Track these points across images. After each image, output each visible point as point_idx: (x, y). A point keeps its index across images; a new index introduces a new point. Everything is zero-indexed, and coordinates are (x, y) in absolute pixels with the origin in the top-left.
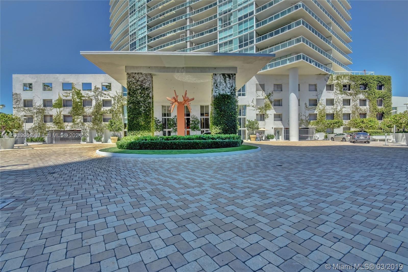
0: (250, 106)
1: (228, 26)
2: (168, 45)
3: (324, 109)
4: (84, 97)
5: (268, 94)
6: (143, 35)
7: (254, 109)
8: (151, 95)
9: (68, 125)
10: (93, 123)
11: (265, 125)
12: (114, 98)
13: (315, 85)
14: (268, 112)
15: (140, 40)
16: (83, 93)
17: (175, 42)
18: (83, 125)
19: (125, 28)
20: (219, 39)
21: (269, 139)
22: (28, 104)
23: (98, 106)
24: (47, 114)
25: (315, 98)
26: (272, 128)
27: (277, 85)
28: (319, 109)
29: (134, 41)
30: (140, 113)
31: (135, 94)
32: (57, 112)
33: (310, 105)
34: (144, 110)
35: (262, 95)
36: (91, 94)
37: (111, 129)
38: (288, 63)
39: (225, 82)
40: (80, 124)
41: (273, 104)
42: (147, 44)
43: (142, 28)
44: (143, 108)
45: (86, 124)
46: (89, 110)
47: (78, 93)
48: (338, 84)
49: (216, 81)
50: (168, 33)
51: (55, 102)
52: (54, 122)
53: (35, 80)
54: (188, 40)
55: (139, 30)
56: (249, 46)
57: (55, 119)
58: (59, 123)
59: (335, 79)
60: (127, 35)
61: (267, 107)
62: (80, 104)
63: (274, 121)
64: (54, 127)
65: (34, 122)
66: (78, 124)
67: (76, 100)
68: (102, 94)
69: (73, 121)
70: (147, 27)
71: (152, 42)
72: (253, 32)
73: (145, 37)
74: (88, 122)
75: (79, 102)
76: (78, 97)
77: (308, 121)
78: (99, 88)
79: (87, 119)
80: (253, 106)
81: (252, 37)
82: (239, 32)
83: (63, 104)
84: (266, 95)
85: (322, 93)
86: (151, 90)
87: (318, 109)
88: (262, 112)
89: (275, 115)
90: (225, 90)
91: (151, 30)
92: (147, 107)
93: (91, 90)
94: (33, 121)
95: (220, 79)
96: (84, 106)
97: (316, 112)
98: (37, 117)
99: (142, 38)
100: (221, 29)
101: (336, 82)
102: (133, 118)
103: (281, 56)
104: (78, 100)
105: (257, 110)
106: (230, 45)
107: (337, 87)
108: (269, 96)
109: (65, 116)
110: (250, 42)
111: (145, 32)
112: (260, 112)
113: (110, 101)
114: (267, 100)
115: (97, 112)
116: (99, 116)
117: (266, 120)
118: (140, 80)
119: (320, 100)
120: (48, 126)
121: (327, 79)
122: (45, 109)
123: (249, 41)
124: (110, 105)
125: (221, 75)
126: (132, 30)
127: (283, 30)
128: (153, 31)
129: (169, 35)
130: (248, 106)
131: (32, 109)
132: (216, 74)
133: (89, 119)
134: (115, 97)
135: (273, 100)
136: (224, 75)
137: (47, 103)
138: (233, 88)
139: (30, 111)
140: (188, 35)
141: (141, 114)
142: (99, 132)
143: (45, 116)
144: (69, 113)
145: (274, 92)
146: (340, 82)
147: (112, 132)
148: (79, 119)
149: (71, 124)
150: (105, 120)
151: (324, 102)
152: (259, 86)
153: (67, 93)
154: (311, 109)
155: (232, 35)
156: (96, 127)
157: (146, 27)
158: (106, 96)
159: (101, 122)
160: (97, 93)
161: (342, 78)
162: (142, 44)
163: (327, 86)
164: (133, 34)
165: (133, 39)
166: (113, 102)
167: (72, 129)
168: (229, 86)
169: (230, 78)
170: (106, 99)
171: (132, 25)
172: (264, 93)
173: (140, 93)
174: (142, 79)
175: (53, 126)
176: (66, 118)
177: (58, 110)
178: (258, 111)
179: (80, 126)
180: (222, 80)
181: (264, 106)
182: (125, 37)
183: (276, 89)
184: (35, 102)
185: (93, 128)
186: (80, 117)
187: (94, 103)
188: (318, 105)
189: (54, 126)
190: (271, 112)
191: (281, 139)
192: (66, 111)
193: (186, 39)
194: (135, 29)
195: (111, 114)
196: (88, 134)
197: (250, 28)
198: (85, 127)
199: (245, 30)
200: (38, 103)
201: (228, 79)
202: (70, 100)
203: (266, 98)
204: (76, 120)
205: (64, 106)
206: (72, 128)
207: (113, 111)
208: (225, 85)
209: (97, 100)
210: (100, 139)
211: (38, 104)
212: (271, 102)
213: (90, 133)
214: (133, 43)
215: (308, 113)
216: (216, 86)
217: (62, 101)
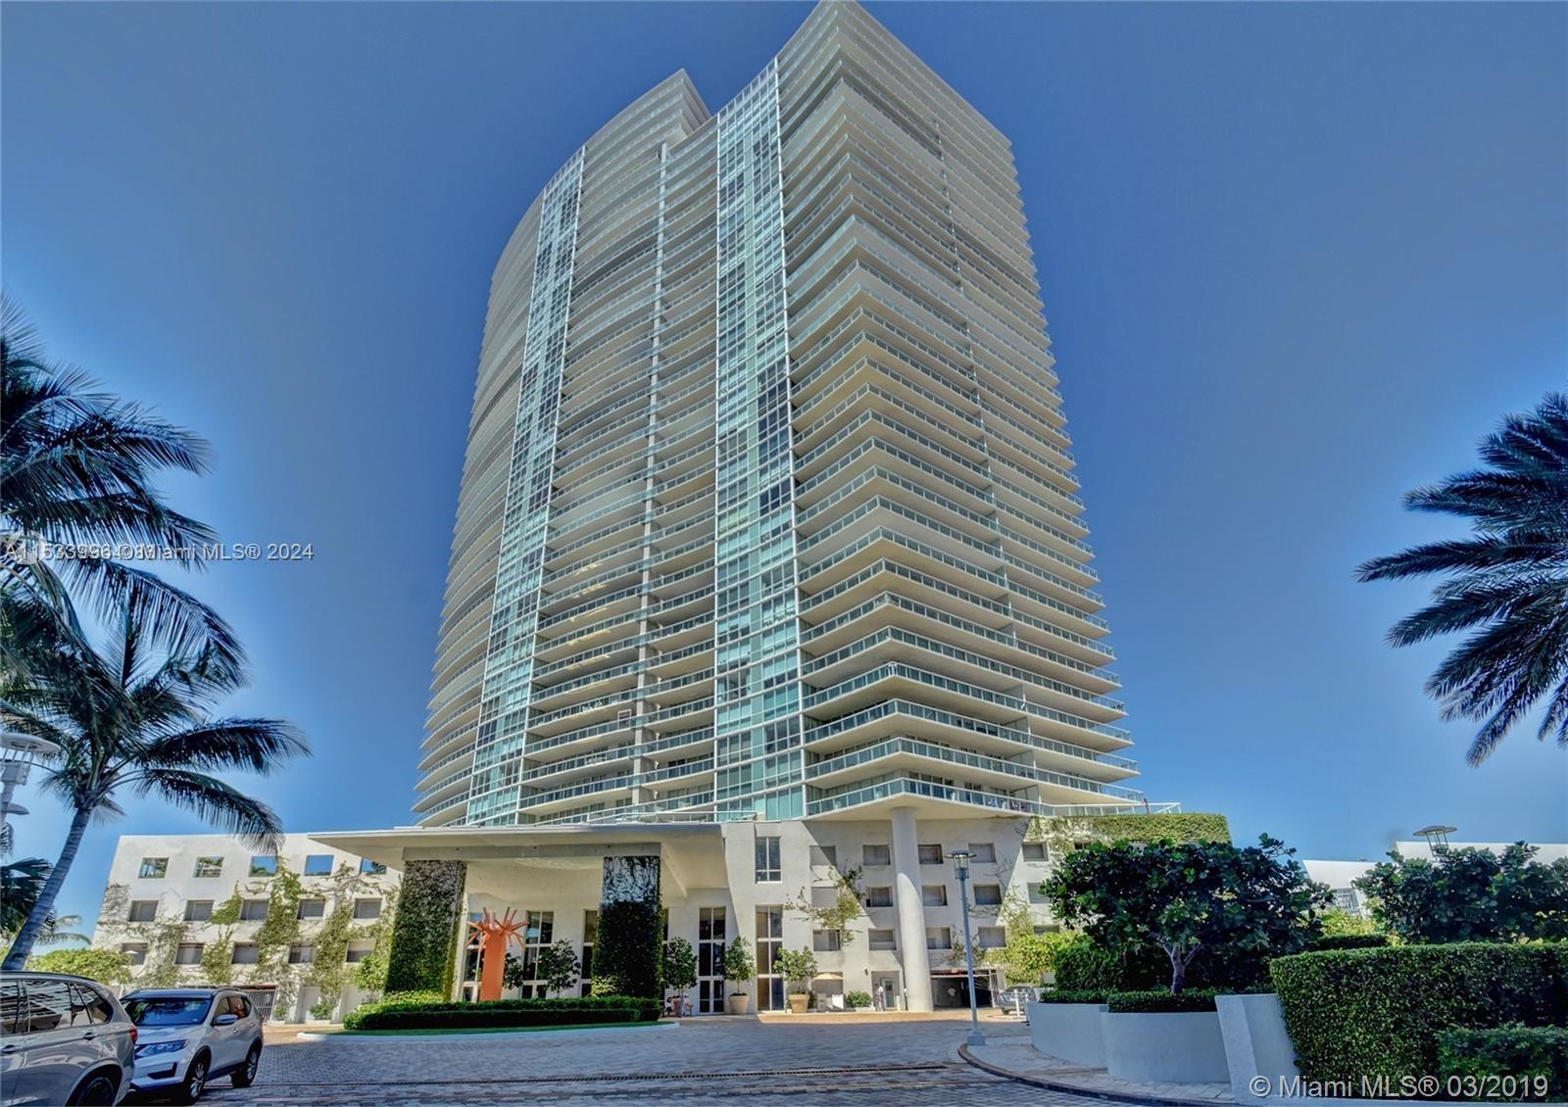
0: (792, 908)
1: (741, 699)
2: (583, 735)
3: (1024, 915)
4: (305, 892)
5: (848, 874)
6: (517, 708)
7: (805, 915)
8: (453, 908)
9: (241, 973)
10: (316, 964)
11: (841, 962)
12: (389, 894)
13: (991, 846)
14: (850, 924)
15: (507, 717)
16: (305, 882)
17: (604, 730)
18: (285, 969)
19: (472, 683)
20: (719, 728)
21: (853, 1006)
22: (143, 912)
23: (341, 916)
24: (190, 940)
25: (994, 881)
26: (866, 971)
27: (875, 848)
28: (1010, 915)
29: (493, 719)
30: (420, 950)
31: (417, 905)
32: (220, 936)
33: (978, 902)
34: (432, 942)
35: (827, 876)
36: (326, 883)
37: (364, 983)
38: (878, 799)
39: (632, 874)
40: (279, 968)
41: (864, 901)
42: (526, 728)
43: (517, 689)
44: (429, 937)
45: (295, 968)
46: (310, 929)
47: (291, 884)
48: (1058, 841)
49: (610, 872)
50: (586, 705)
51: (219, 908)
52: (204, 964)
53: (178, 851)
54: (639, 725)
55: (510, 692)
56: (789, 750)
57: (210, 954)
58: (218, 964)
59: (1048, 828)
60: (475, 703)
61: (845, 910)
62: (289, 911)
63: (871, 949)
64: (202, 978)
65: (146, 962)
66: (271, 967)
67: (280, 901)
68: (359, 885)
69: (260, 960)
70: (533, 688)
71: (540, 725)
72: (797, 717)
73: (523, 711)
74: (303, 961)
75: (287, 907)
76: (287, 892)
77: (980, 949)
78: (353, 869)
79: (299, 954)
80: (802, 909)
81: (795, 729)
82: (767, 715)
83: (241, 910)
84: (840, 877)
85: (1012, 868)
86: (455, 897)
87: (1006, 914)
88: (832, 925)
89: (871, 931)
90: (631, 890)
91: (542, 696)
92: (439, 936)
93: (329, 874)
94: (144, 958)
95: (619, 867)
96: (299, 918)
97: (1000, 922)
98: (158, 947)
99: (515, 714)
100: (724, 704)
101: (1051, 835)
102: (403, 961)
103: (871, 775)
104: (285, 902)
105: (814, 918)
106: (745, 743)
107: (1057, 850)
108: (849, 878)
109: (238, 946)
110: (792, 740)
111: (526, 699)
112: (825, 924)
113: (377, 903)
114: (845, 889)
115: (332, 933)
116: (336, 946)
117: (845, 949)
118: (433, 875)
119: (1010, 886)
120: (184, 974)
121: (1023, 828)
122: (186, 927)
123: (788, 737)
124: (376, 914)
125: (624, 861)
126: (492, 692)
127: (862, 720)
128: (546, 698)
129: (587, 711)
130: (787, 908)
131: (150, 925)
132: (611, 859)
133: (305, 952)
134: (394, 891)
135: (863, 891)
136: (629, 859)
137: (198, 911)
138: (650, 887)
139: (142, 933)
140: (640, 714)
141: (422, 951)
142: (327, 993)
143: (182, 946)
144: (253, 937)
145: (863, 868)
146: (1063, 836)
147: (367, 992)
148: (278, 955)
149: (252, 968)
150: (352, 957)
151: (1023, 894)
152: (821, 852)
153: (259, 883)
154: (984, 915)
155: (748, 719)
156: (322, 976)
157: (529, 688)
158: (368, 889)
159: (339, 962)
160: (344, 881)
161: (1070, 824)
162: (514, 729)
163: (1026, 847)
164: (491, 702)
165: (489, 716)
166: (384, 905)
167: (252, 983)
168: (640, 882)
169: (644, 866)
170: (367, 896)
171: (493, 679)
172: (834, 871)
173: (429, 904)
174: (437, 872)
175: (198, 974)
176: (240, 953)
177: (224, 928)
178: (817, 921)
179: (278, 973)
180: (624, 871)
181: (836, 907)
182: (469, 706)
183: (871, 859)
184: (165, 906)
185: (314, 979)
186: (282, 948)
187: (330, 908)
188: (1005, 900)
189: (201, 975)
190: (860, 924)
191: (898, 1007)
192: (245, 932)
193: (634, 722)
194: (498, 689)
195: (373, 940)
196: (294, 998)
197: (791, 706)
198: (292, 976)
199: (778, 710)
200: (172, 910)
201: (638, 867)
202: (264, 902)
203: (842, 885)
204: (268, 957)
205: (243, 918)
206: (253, 979)
207: (381, 929)
208: (631, 880)
209: (339, 900)
210: (326, 1011)
211: (169, 914)
212: (858, 896)
213: (303, 995)
214: (488, 725)
215: (975, 925)
216: (609, 882)
217: (242, 905)
